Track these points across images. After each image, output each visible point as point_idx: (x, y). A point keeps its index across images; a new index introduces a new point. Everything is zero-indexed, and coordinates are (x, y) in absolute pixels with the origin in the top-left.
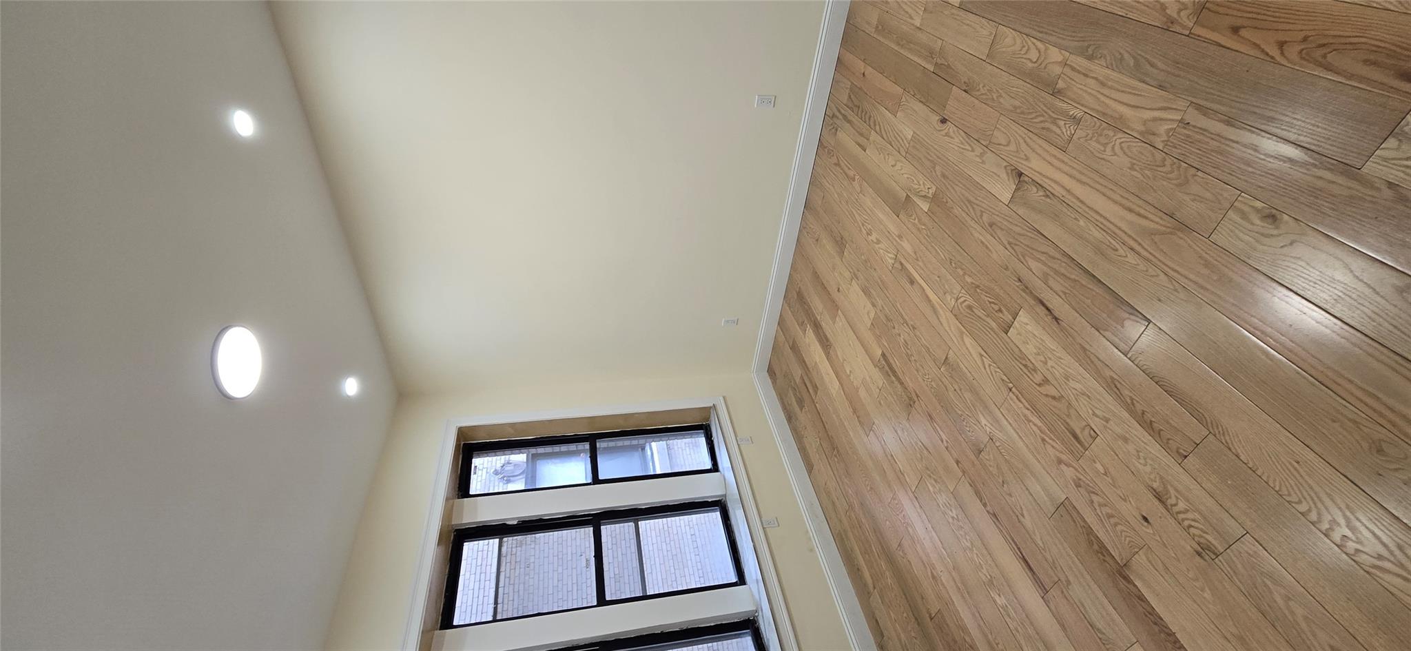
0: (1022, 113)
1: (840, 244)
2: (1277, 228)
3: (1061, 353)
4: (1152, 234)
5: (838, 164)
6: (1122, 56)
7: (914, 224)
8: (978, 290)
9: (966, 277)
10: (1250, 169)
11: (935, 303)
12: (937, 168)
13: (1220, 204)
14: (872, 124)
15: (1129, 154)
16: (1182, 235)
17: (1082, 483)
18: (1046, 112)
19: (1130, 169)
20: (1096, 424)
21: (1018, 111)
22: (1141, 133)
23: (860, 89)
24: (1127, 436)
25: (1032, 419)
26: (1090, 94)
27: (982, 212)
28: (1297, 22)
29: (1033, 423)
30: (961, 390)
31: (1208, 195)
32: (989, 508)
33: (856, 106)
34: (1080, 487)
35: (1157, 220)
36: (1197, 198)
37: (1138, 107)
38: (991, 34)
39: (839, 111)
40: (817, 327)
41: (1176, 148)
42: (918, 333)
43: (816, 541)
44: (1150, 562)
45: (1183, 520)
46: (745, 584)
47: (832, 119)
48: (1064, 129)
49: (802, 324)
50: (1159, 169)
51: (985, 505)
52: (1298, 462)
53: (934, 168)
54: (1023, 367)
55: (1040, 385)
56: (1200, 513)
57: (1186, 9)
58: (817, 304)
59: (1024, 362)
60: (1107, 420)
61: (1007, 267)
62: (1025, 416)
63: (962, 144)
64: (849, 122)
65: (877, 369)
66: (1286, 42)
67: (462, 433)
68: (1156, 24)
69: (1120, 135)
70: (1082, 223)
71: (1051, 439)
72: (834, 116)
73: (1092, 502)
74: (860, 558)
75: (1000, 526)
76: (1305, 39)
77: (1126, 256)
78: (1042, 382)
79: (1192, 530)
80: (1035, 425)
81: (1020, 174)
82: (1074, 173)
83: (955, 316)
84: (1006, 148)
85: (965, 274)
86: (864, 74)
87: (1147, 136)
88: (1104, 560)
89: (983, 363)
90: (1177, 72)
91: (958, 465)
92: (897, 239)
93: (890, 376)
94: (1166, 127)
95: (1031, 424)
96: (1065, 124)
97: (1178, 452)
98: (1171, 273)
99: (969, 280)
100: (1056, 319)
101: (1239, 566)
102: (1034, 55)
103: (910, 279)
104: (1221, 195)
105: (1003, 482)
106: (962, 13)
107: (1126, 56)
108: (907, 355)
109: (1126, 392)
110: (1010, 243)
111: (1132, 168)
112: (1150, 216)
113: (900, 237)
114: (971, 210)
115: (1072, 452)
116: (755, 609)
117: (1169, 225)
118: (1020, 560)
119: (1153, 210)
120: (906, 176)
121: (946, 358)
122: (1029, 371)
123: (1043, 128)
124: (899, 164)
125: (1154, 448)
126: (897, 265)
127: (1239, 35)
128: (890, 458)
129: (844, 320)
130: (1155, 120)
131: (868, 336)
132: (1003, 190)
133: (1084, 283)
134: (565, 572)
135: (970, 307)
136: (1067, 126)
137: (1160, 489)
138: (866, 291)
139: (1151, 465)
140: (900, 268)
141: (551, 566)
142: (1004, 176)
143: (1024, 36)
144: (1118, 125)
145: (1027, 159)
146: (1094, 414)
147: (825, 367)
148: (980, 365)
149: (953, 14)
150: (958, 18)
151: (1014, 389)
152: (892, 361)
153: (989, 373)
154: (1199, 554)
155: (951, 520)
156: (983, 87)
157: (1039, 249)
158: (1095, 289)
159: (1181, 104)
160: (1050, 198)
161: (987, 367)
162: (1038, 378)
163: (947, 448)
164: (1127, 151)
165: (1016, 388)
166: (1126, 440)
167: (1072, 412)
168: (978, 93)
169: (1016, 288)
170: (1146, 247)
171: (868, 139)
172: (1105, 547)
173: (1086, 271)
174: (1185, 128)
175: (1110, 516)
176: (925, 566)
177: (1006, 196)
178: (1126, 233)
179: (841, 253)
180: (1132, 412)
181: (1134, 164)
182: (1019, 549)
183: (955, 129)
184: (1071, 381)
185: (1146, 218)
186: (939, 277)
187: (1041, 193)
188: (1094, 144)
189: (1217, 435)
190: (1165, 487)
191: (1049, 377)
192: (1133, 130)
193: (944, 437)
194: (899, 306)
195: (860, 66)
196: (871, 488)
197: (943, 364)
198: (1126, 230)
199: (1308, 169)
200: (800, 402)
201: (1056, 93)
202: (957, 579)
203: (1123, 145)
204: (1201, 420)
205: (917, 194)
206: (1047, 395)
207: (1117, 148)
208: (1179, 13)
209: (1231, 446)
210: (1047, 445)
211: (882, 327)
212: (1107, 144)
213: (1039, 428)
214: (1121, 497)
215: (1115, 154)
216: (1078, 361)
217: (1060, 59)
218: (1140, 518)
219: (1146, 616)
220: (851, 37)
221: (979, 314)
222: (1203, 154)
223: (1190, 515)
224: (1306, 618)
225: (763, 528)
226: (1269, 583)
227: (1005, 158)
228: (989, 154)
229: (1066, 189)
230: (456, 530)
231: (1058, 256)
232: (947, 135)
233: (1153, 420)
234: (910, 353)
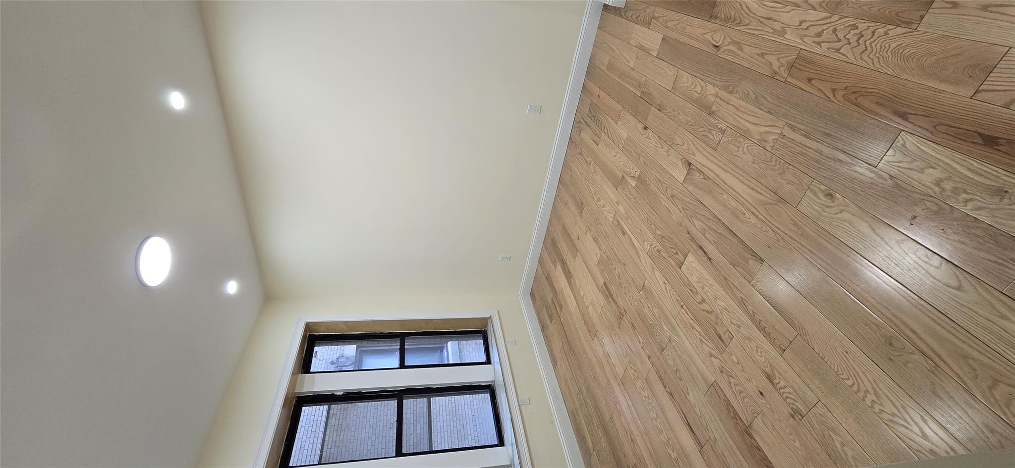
0: (692, 125)
1: (580, 207)
2: (833, 202)
3: (712, 281)
4: (765, 204)
5: (580, 154)
6: (749, 92)
7: (626, 195)
8: (664, 239)
9: (657, 230)
10: (819, 166)
11: (638, 248)
12: (641, 158)
13: (802, 186)
14: (603, 129)
15: (752, 153)
16: (782, 206)
17: (724, 370)
18: (705, 126)
19: (752, 162)
20: (733, 328)
21: (690, 124)
22: (758, 140)
23: (597, 105)
24: (751, 337)
25: (695, 327)
26: (730, 114)
27: (667, 187)
28: (842, 78)
29: (695, 329)
30: (652, 307)
31: (795, 181)
32: (667, 388)
33: (593, 116)
34: (723, 372)
35: (768, 196)
36: (790, 182)
37: (757, 124)
38: (675, 74)
39: (583, 119)
40: (563, 263)
41: (778, 150)
42: (627, 268)
43: (556, 417)
44: (764, 423)
45: (783, 393)
46: (504, 446)
47: (578, 124)
48: (716, 136)
49: (554, 262)
50: (769, 163)
51: (665, 387)
52: (847, 353)
53: (639, 158)
54: (689, 291)
55: (699, 303)
56: (793, 388)
57: (783, 66)
58: (564, 248)
59: (690, 288)
60: (739, 327)
61: (681, 224)
62: (691, 324)
63: (657, 143)
64: (589, 126)
65: (601, 293)
66: (836, 89)
67: (308, 327)
68: (767, 74)
69: (747, 141)
70: (725, 196)
71: (706, 340)
72: (580, 122)
73: (730, 383)
74: (585, 428)
75: (674, 402)
76: (846, 88)
77: (750, 218)
78: (701, 301)
79: (788, 400)
80: (697, 330)
81: (690, 164)
82: (721, 164)
83: (650, 256)
84: (681, 147)
85: (656, 228)
86: (599, 95)
87: (762, 143)
88: (737, 424)
89: (666, 289)
90: (779, 104)
91: (649, 359)
92: (616, 204)
93: (608, 298)
94: (773, 137)
95: (694, 329)
96: (716, 133)
97: (780, 347)
98: (775, 229)
99: (659, 232)
100: (710, 259)
101: (816, 424)
102: (699, 89)
103: (623, 232)
104: (803, 181)
105: (676, 370)
106: (658, 60)
107: (751, 92)
108: (620, 283)
109: (750, 308)
110: (683, 209)
111: (754, 163)
112: (764, 193)
113: (617, 203)
114: (661, 186)
115: (718, 348)
116: (509, 463)
117: (775, 199)
118: (686, 426)
119: (763, 187)
120: (622, 163)
121: (644, 285)
122: (693, 294)
123: (704, 135)
124: (618, 155)
125: (767, 345)
126: (615, 222)
127: (812, 84)
128: (607, 355)
129: (580, 258)
130: (766, 132)
131: (596, 270)
132: (680, 174)
133: (726, 235)
134: (377, 439)
135: (659, 251)
136: (717, 134)
137: (770, 373)
138: (595, 239)
139: (765, 356)
140: (617, 224)
141: (367, 434)
142: (680, 164)
143: (694, 77)
144: (746, 135)
145: (694, 155)
146: (732, 323)
147: (567, 292)
148: (664, 289)
149: (653, 61)
150: (655, 63)
151: (684, 306)
152: (610, 288)
153: (670, 296)
154: (792, 416)
155: (644, 399)
156: (670, 107)
157: (700, 213)
158: (732, 239)
159: (781, 124)
160: (707, 180)
161: (668, 291)
162: (699, 299)
163: (643, 347)
164: (751, 151)
165: (685, 305)
166: (750, 340)
167: (719, 321)
168: (666, 111)
169: (686, 238)
170: (762, 213)
171: (600, 138)
172: (738, 414)
173: (728, 228)
174: (783, 138)
175: (741, 392)
176: (627, 433)
177: (681, 178)
178: (750, 203)
179: (581, 213)
180: (753, 321)
181: (755, 160)
182: (685, 417)
183: (652, 133)
184: (718, 300)
185: (761, 194)
186: (640, 230)
187: (702, 177)
188: (733, 146)
189: (802, 336)
190: (773, 372)
191: (705, 298)
192: (754, 138)
193: (641, 341)
194: (616, 250)
195: (596, 90)
196: (594, 377)
197: (642, 289)
198: (751, 202)
199: (849, 167)
200: (551, 317)
201: (712, 114)
202: (647, 440)
203: (749, 148)
204: (792, 325)
205: (628, 175)
206: (704, 310)
207: (745, 150)
208: (779, 68)
209: (810, 343)
210: (703, 344)
211: (605, 264)
212: (739, 147)
213: (699, 332)
214: (747, 379)
215: (744, 153)
216: (722, 286)
217: (714, 92)
218: (758, 392)
219: (762, 461)
220: (592, 71)
221: (665, 256)
222: (793, 155)
223: (787, 390)
224: (853, 457)
225: (519, 405)
226: (832, 434)
227: (682, 154)
228: (672, 150)
229: (716, 174)
230: (298, 397)
231: (711, 217)
232: (648, 137)
233: (766, 326)
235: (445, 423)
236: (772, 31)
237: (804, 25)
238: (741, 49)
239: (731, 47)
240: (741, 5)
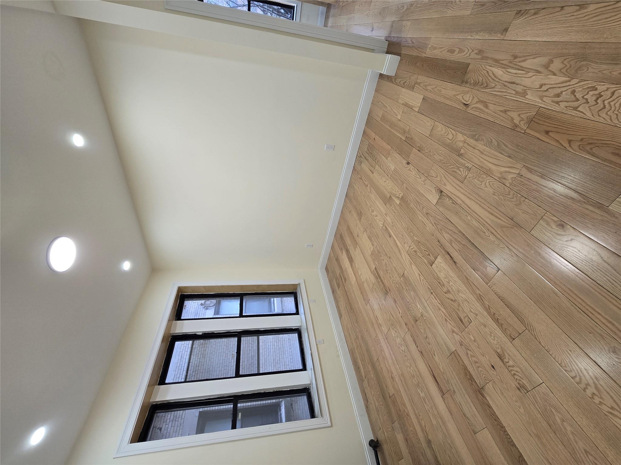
0: (444, 163)
1: (360, 215)
2: (564, 231)
3: (457, 280)
4: (502, 227)
5: (361, 179)
6: (492, 140)
7: (392, 210)
8: (419, 244)
9: (415, 237)
10: (552, 201)
11: (400, 248)
12: (404, 185)
13: (536, 216)
14: (377, 162)
15: (493, 187)
16: (517, 229)
17: (463, 344)
18: (455, 164)
19: (493, 194)
20: (471, 316)
21: (442, 162)
22: (499, 178)
23: (373, 145)
24: (486, 324)
25: (441, 309)
26: (476, 157)
27: (423, 207)
28: (579, 131)
29: (442, 311)
30: (409, 290)
31: (530, 211)
32: (419, 348)
33: (370, 153)
34: (462, 345)
35: (505, 220)
36: (525, 212)
37: (498, 165)
38: (432, 125)
39: (363, 154)
40: (348, 251)
41: (515, 186)
42: (392, 261)
43: (341, 353)
44: (494, 389)
45: (511, 370)
46: (306, 370)
47: (360, 158)
48: (463, 172)
49: (341, 249)
50: (507, 196)
51: (417, 347)
52: (571, 351)
53: (403, 184)
54: (438, 283)
55: (445, 293)
56: (520, 368)
57: (523, 120)
58: (348, 241)
59: (438, 281)
60: (477, 315)
61: (433, 235)
62: (438, 307)
63: (416, 174)
64: (367, 160)
65: (373, 275)
66: (572, 140)
67: (180, 289)
68: (509, 127)
69: (489, 178)
70: (469, 218)
71: (450, 320)
72: (360, 157)
73: (468, 354)
74: (360, 362)
75: (424, 359)
76: (582, 140)
77: (489, 236)
78: (447, 292)
79: (516, 377)
80: (442, 312)
81: (441, 192)
82: (466, 193)
83: (409, 255)
84: (435, 178)
85: (414, 235)
86: (374, 139)
87: (502, 180)
88: (472, 384)
89: (420, 279)
90: (517, 150)
91: (406, 326)
92: (385, 216)
93: (378, 279)
94: (511, 176)
95: (441, 311)
96: (463, 170)
97: (510, 336)
98: (511, 247)
99: (416, 238)
100: (455, 262)
101: (539, 399)
102: (450, 136)
103: (390, 235)
104: (537, 212)
105: (426, 337)
106: (419, 115)
107: (494, 140)
108: (386, 270)
109: (486, 303)
110: (435, 223)
111: (494, 194)
112: (502, 218)
113: (386, 215)
114: (418, 206)
115: (459, 328)
116: (309, 383)
117: (511, 224)
118: (432, 376)
119: (503, 215)
120: (390, 187)
121: (403, 274)
122: (441, 286)
123: (453, 171)
124: (388, 181)
125: (499, 332)
126: (384, 228)
127: (549, 135)
128: (376, 317)
129: (359, 249)
130: (506, 172)
131: (369, 259)
132: (433, 198)
133: (469, 247)
135: (415, 251)
136: (464, 171)
137: (501, 353)
138: (369, 238)
139: (497, 340)
140: (385, 229)
142: (434, 191)
143: (447, 127)
144: (488, 173)
145: (445, 185)
146: (470, 311)
147: (350, 270)
148: (419, 279)
149: (415, 115)
150: (417, 117)
151: (433, 293)
152: (379, 272)
153: (423, 284)
154: (519, 389)
155: (401, 351)
156: (427, 149)
157: (448, 228)
158: (473, 250)
159: (519, 166)
160: (454, 204)
161: (422, 280)
162: (445, 290)
163: (401, 317)
164: (492, 186)
165: (435, 293)
166: (485, 326)
167: (460, 308)
168: (424, 152)
169: (437, 245)
170: (499, 233)
171: (375, 169)
172: (472, 377)
173: (470, 241)
174: (521, 178)
175: (476, 362)
176: (388, 372)
177: (434, 201)
178: (490, 225)
179: (360, 219)
180: (489, 313)
181: (495, 192)
182: (432, 371)
183: (413, 167)
184: (460, 293)
185: (500, 219)
186: (402, 235)
187: (450, 202)
188: (476, 181)
189: (530, 331)
190: (503, 353)
191: (450, 289)
192: (495, 176)
193: (401, 312)
194: (384, 247)
195: (373, 135)
196: (367, 330)
197: (402, 276)
198: (490, 223)
199: (581, 204)
200: (339, 286)
201: (460, 155)
202: (403, 380)
203: (490, 183)
204: (522, 321)
205: (395, 196)
206: (449, 298)
207: (487, 184)
208: (520, 122)
209: (537, 337)
210: (447, 323)
211: (376, 255)
212: (482, 181)
213: (444, 314)
214: (482, 354)
215: (486, 187)
216: (464, 283)
217: (463, 139)
218: (490, 366)
219: (491, 415)
220: (370, 122)
221: (420, 255)
222: (529, 191)
223: (515, 369)
224: (572, 433)
225: (316, 344)
226: (554, 411)
227: (435, 183)
228: (428, 181)
229: (462, 201)
230: (172, 336)
231: (457, 232)
232: (409, 170)
233: (499, 318)
234: (387, 269)
235: (271, 343)
236: (514, 92)
237: (544, 88)
238: (486, 107)
239: (478, 105)
240: (488, 72)
